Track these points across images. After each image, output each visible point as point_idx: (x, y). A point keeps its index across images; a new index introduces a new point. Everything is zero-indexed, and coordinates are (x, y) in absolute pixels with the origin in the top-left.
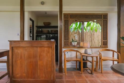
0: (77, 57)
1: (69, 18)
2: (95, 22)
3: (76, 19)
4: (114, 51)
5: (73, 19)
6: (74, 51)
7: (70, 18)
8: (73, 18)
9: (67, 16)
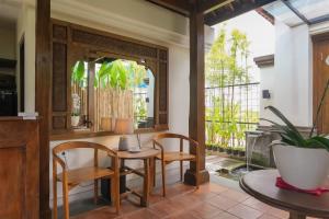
0: (96, 165)
1: (70, 39)
2: (143, 64)
3: (94, 48)
4: (182, 137)
5: (83, 46)
6: (88, 145)
7: (74, 40)
8: (83, 42)
9: (61, 29)
